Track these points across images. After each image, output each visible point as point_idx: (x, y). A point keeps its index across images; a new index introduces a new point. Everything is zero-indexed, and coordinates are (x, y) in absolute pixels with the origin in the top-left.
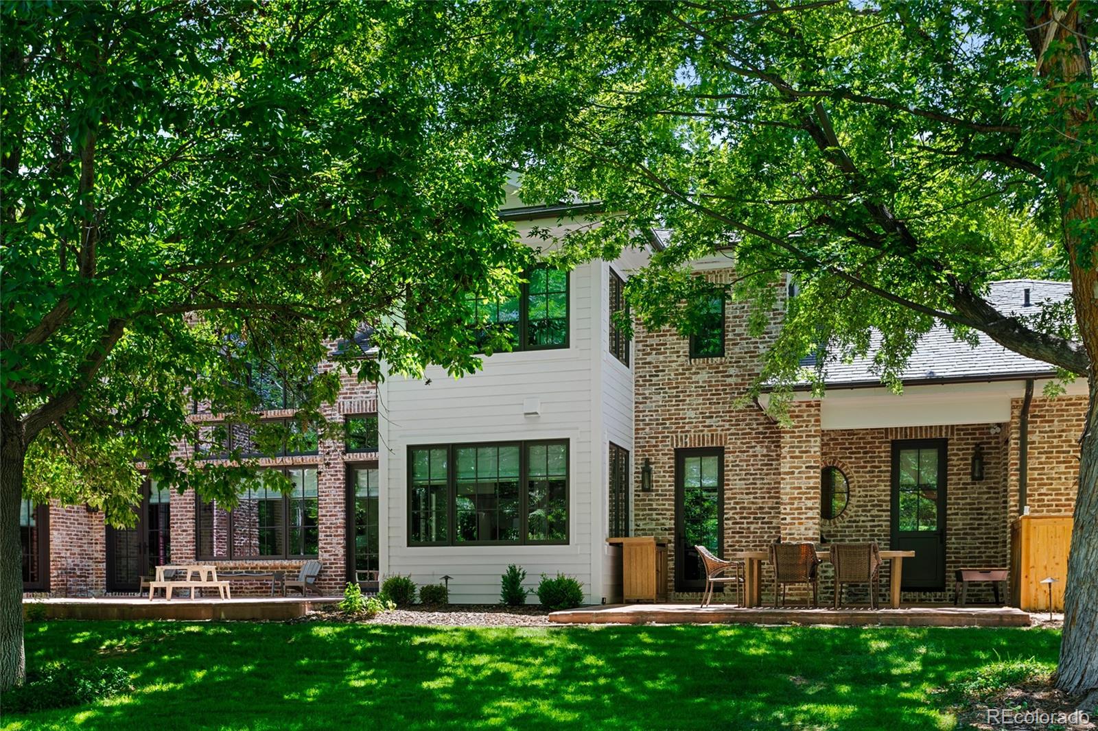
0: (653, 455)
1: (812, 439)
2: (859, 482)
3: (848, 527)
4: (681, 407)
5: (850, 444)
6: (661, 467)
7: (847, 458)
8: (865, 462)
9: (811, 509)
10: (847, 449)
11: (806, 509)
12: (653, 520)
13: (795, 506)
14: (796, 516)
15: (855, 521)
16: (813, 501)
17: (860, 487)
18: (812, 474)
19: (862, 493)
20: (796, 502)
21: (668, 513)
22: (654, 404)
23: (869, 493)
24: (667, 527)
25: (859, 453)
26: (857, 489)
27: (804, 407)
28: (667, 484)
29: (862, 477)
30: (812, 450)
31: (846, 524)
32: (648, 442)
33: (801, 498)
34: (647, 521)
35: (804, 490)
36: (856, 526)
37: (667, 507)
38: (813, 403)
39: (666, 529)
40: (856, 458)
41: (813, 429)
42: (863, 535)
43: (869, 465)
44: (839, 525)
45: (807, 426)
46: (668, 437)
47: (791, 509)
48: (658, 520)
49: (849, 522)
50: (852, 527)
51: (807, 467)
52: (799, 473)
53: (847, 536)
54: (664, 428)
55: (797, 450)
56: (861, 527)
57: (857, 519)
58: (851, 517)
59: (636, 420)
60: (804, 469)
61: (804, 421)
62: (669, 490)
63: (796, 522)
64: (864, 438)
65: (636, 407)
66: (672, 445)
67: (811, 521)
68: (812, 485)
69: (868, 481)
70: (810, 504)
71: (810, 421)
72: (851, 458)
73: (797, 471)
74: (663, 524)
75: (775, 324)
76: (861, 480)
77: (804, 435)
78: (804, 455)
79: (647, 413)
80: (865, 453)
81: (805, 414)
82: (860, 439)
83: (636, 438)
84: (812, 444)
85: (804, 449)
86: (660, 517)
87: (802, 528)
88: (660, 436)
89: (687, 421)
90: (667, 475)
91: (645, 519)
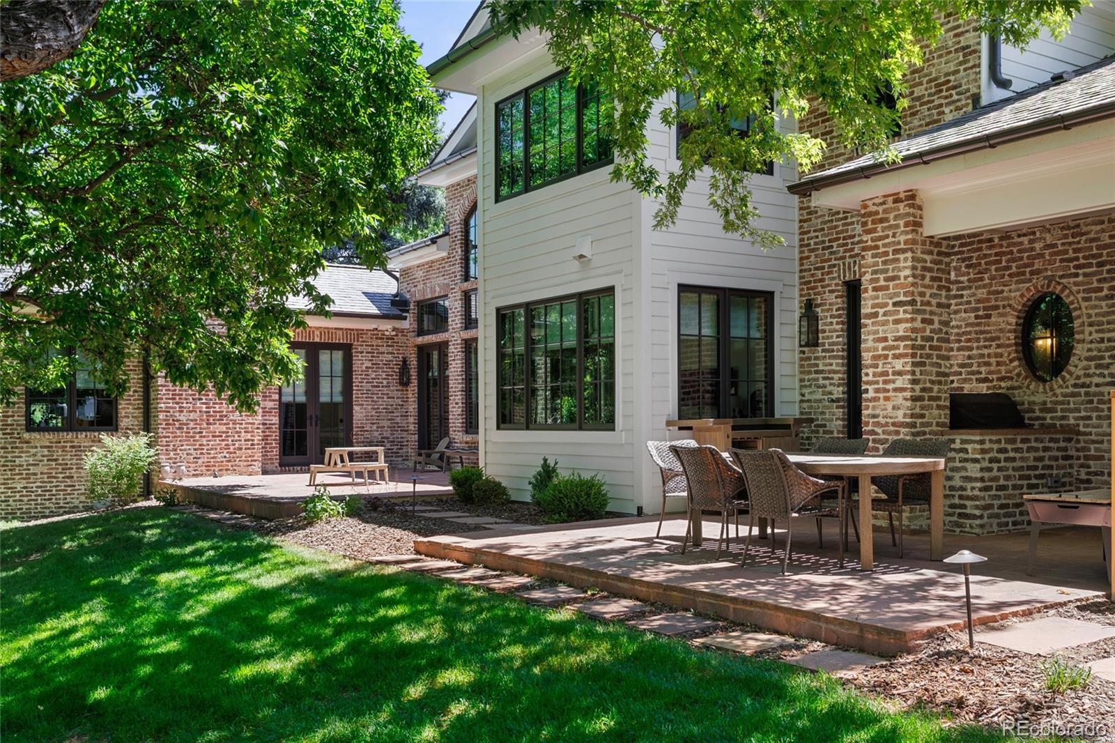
0: (818, 294)
1: (902, 256)
2: (1089, 316)
3: (1073, 395)
4: (849, 220)
5: (1075, 251)
6: (828, 310)
7: (1071, 275)
8: (1099, 281)
9: (900, 373)
10: (1070, 260)
11: (895, 373)
12: (819, 387)
13: (880, 370)
14: (881, 386)
15: (1083, 385)
16: (902, 360)
17: (1091, 325)
18: (901, 316)
19: (1096, 336)
20: (880, 363)
21: (836, 376)
22: (819, 220)
23: (1106, 335)
24: (834, 397)
25: (1090, 265)
26: (1087, 329)
27: (890, 204)
28: (835, 334)
29: (1095, 307)
30: (902, 274)
31: (1071, 389)
32: (813, 275)
33: (886, 357)
34: (813, 388)
35: (891, 343)
36: (1087, 394)
37: (834, 367)
38: (902, 195)
39: (833, 401)
40: (1085, 275)
41: (902, 238)
42: (1097, 409)
43: (1106, 285)
44: (1058, 391)
45: (894, 236)
46: (834, 266)
47: (874, 375)
48: (824, 386)
49: (1075, 386)
50: (1079, 394)
51: (895, 304)
52: (885, 314)
53: (1071, 411)
54: (831, 253)
55: (882, 277)
56: (1095, 394)
57: (1088, 380)
58: (1078, 378)
59: (801, 246)
60: (890, 308)
61: (890, 227)
62: (837, 344)
63: (881, 395)
64: (1098, 239)
65: (801, 227)
66: (839, 276)
67: (900, 395)
68: (901, 333)
69: (1104, 315)
70: (898, 364)
71: (897, 226)
72: (1077, 275)
73: (881, 311)
74: (831, 393)
75: (965, 70)
76: (1093, 312)
77: (890, 250)
78: (891, 284)
79: (812, 234)
80: (1100, 265)
81: (892, 216)
82: (1092, 240)
83: (801, 271)
84: (902, 264)
85: (890, 274)
86: (827, 382)
87: (889, 405)
88: (826, 265)
89: (856, 239)
90: (835, 321)
91: (810, 386)
